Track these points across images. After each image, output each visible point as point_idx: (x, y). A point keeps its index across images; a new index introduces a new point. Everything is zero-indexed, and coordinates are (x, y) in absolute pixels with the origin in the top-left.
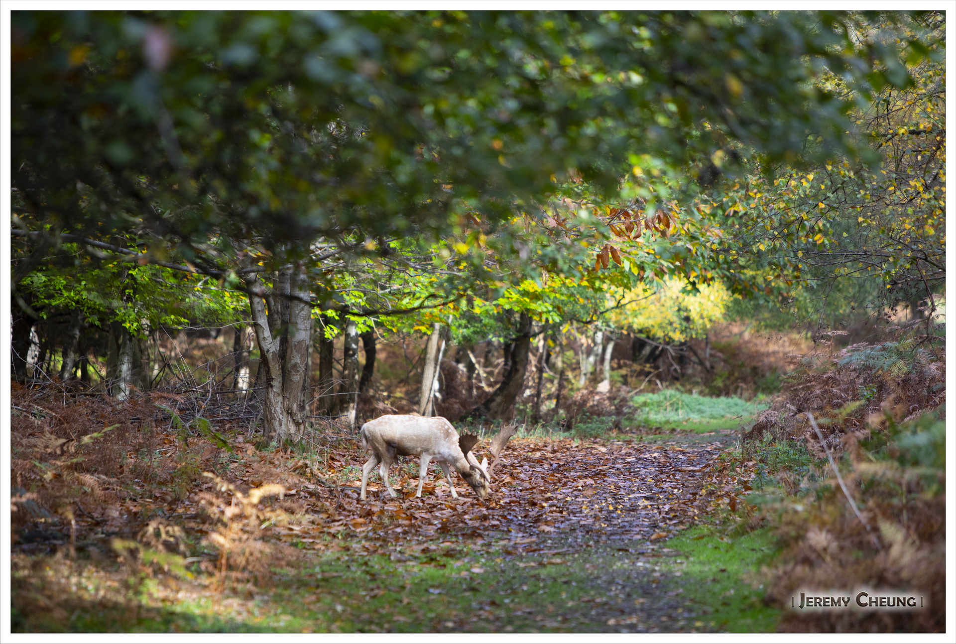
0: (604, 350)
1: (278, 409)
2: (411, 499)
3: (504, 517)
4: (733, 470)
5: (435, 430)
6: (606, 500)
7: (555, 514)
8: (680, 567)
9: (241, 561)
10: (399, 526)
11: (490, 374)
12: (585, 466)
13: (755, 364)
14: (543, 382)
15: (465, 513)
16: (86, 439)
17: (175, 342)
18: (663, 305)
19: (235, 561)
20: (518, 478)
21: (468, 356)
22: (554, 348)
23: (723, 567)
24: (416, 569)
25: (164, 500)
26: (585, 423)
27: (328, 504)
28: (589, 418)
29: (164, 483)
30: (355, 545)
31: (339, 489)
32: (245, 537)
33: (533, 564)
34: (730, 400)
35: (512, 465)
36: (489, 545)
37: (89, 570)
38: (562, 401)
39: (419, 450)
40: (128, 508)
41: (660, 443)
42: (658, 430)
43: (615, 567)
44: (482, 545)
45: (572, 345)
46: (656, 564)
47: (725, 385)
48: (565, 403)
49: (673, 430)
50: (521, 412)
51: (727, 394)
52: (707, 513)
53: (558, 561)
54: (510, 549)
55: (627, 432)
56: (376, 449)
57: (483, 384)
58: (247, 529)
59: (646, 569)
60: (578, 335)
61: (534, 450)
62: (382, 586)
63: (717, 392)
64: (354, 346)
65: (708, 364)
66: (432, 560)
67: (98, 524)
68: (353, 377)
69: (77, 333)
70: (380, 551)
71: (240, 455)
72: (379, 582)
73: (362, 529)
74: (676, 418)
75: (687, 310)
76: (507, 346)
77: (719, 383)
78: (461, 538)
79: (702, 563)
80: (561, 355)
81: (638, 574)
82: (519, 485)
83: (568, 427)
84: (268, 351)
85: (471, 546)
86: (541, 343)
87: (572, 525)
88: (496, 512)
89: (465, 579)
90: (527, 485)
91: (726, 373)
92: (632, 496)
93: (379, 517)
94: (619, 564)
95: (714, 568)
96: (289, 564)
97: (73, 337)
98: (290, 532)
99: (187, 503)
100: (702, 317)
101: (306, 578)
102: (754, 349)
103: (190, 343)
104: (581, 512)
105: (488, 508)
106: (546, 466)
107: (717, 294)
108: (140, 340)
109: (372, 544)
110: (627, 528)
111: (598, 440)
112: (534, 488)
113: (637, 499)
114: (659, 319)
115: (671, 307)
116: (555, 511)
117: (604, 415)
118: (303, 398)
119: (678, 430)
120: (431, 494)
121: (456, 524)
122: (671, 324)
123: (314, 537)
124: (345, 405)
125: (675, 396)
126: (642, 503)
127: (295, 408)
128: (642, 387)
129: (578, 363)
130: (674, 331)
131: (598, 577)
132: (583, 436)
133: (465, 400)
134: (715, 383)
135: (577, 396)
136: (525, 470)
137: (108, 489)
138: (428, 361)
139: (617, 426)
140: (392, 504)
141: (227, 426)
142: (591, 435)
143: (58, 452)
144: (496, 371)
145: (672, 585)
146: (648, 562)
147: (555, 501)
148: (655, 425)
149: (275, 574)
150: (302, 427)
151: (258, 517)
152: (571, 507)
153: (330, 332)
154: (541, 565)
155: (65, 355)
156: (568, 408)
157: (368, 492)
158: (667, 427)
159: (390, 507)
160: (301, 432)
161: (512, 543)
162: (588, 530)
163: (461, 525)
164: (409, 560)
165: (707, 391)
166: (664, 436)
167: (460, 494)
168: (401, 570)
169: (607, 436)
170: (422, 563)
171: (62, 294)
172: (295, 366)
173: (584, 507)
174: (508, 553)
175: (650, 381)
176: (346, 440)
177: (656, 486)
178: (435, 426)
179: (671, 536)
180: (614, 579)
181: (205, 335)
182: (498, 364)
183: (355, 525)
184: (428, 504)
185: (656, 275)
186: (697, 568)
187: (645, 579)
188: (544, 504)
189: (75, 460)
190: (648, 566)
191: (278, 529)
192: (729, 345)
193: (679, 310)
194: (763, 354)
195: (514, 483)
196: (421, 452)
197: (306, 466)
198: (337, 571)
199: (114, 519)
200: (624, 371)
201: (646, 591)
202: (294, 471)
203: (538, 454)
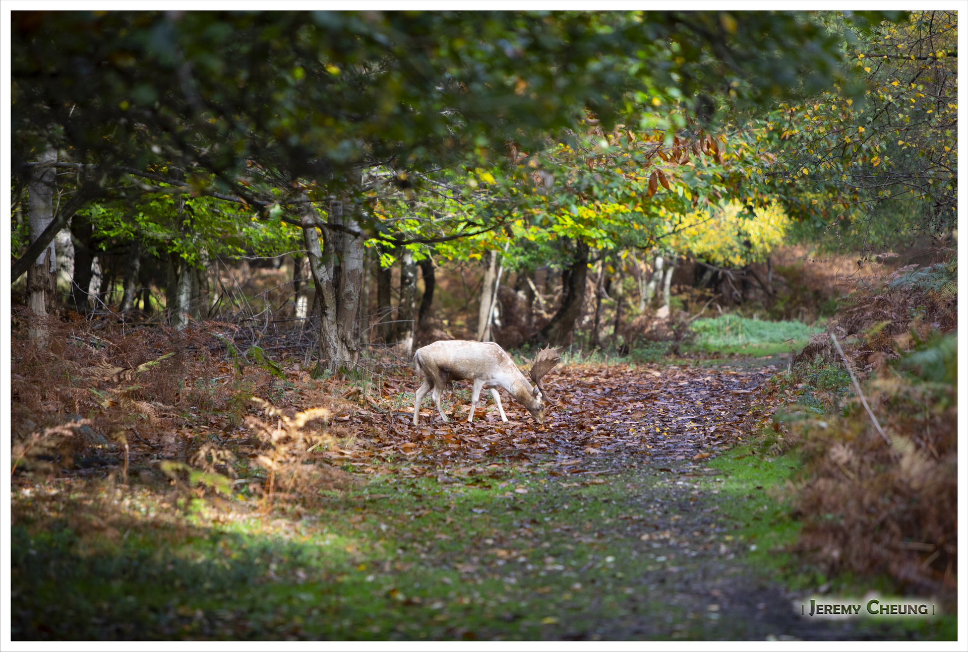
0: (665, 274)
1: (333, 337)
2: (462, 423)
3: (552, 440)
4: (783, 392)
5: (489, 355)
6: (654, 422)
7: (602, 437)
8: (719, 485)
9: (289, 483)
10: (449, 449)
11: (550, 301)
12: (638, 390)
13: (818, 287)
14: (601, 308)
15: (514, 436)
16: (142, 367)
17: (238, 273)
18: (723, 230)
19: (284, 483)
20: (569, 403)
21: (527, 283)
22: (614, 274)
23: (759, 485)
24: (461, 491)
25: (219, 427)
26: (642, 348)
27: (380, 429)
28: (646, 343)
29: (221, 410)
30: (404, 469)
31: (392, 415)
32: (293, 459)
33: (576, 484)
34: (791, 324)
35: (565, 390)
36: (535, 466)
37: (144, 493)
38: (621, 327)
39: (473, 374)
40: (184, 434)
41: (715, 367)
42: (717, 355)
43: (655, 486)
44: (528, 467)
45: (632, 271)
46: (695, 483)
47: (787, 309)
48: (623, 329)
49: (732, 355)
50: (579, 338)
51: (789, 318)
52: (751, 434)
53: (601, 481)
54: (555, 470)
55: (685, 357)
56: (428, 374)
57: (543, 312)
58: (295, 452)
59: (685, 487)
60: (638, 261)
61: (588, 375)
62: (427, 506)
63: (777, 316)
64: (410, 274)
65: (770, 289)
66: (478, 481)
67: (154, 449)
68: (410, 305)
69: (137, 264)
70: (428, 474)
71: (296, 383)
72: (424, 503)
73: (412, 453)
74: (735, 343)
75: (747, 234)
76: (565, 274)
77: (781, 307)
78: (507, 460)
79: (740, 482)
80: (621, 281)
81: (677, 492)
82: (570, 409)
83: (624, 351)
84: (322, 280)
85: (518, 468)
86: (600, 270)
87: (618, 447)
88: (544, 436)
89: (509, 499)
90: (577, 409)
91: (788, 297)
92: (679, 418)
93: (429, 441)
94: (660, 483)
95: (751, 486)
96: (337, 487)
97: (134, 268)
98: (341, 457)
99: (242, 429)
100: (762, 241)
101: (355, 499)
102: (818, 272)
103: (252, 273)
104: (628, 434)
105: (537, 432)
106: (599, 391)
107: (777, 218)
108: (198, 271)
109: (421, 467)
110: (672, 450)
111: (654, 365)
112: (583, 412)
113: (685, 421)
114: (719, 244)
115: (731, 232)
116: (603, 434)
117: (661, 340)
118: (357, 326)
119: (737, 354)
120: (482, 418)
121: (503, 447)
122: (731, 248)
123: (363, 461)
124: (403, 333)
125: (734, 320)
126: (690, 425)
127: (349, 336)
128: (702, 312)
129: (638, 289)
130: (734, 256)
131: (638, 496)
132: (639, 361)
133: (524, 327)
134: (776, 307)
135: (635, 321)
136: (578, 395)
137: (164, 416)
138: (485, 289)
139: (675, 351)
140: (443, 428)
141: (284, 355)
142: (647, 360)
143: (115, 380)
144: (556, 298)
145: (709, 503)
146: (688, 481)
147: (604, 425)
148: (714, 350)
149: (324, 496)
150: (356, 355)
151: (305, 441)
152: (618, 430)
153: (387, 261)
154: (584, 485)
155: (126, 286)
156: (626, 334)
157: (420, 418)
158: (725, 353)
159: (441, 432)
160: (356, 359)
161: (558, 465)
162: (633, 452)
163: (509, 448)
164: (456, 482)
165: (768, 315)
166: (721, 360)
167: (510, 418)
168: (447, 491)
169: (663, 361)
170: (467, 485)
171: (120, 225)
172: (349, 295)
173: (631, 429)
174: (553, 474)
175: (710, 307)
176: (402, 367)
177: (704, 408)
178: (488, 350)
179: (714, 456)
180: (653, 497)
181: (269, 264)
182: (558, 291)
183: (405, 449)
184: (479, 428)
185: (710, 200)
186: (735, 486)
187: (684, 497)
188: (592, 427)
189: (131, 388)
190: (687, 484)
191: (329, 454)
192: (793, 268)
193: (739, 234)
194: (827, 278)
195: (565, 407)
196: (475, 377)
197: (359, 392)
198: (385, 493)
199: (169, 445)
200: (684, 297)
201: (683, 508)
202: (347, 398)
203: (592, 379)
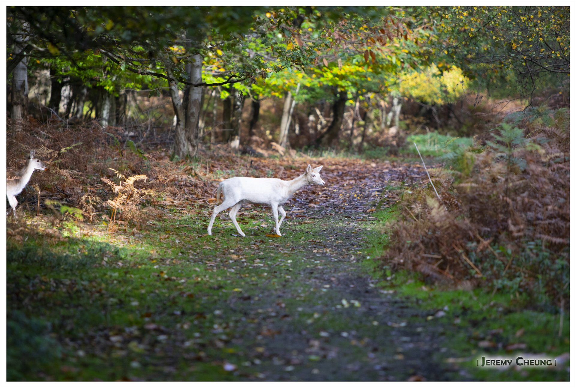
1: (183, 137)
6: (355, 191)
8: (372, 226)
9: (129, 216)
12: (358, 174)
16: (63, 150)
18: (431, 83)
21: (315, 111)
22: (368, 107)
27: (200, 190)
31: (210, 182)
32: (131, 203)
33: (296, 223)
43: (338, 225)
46: (360, 224)
47: (468, 131)
48: (367, 139)
49: (429, 156)
50: (340, 143)
53: (310, 221)
58: (133, 199)
59: (353, 226)
60: (380, 100)
61: (333, 165)
64: (239, 103)
65: (461, 119)
68: (238, 121)
74: (433, 149)
75: (445, 86)
76: (335, 106)
77: (465, 129)
81: (348, 229)
83: (363, 152)
86: (358, 104)
87: (329, 204)
89: (255, 230)
91: (470, 124)
92: (370, 190)
94: (341, 224)
98: (172, 204)
100: (454, 91)
101: (169, 227)
104: (338, 197)
106: (335, 174)
110: (358, 206)
113: (373, 191)
114: (428, 92)
115: (436, 84)
116: (324, 197)
117: (385, 146)
118: (197, 132)
119: (432, 156)
122: (436, 94)
123: (183, 207)
124: (233, 137)
126: (375, 193)
127: (192, 137)
128: (417, 131)
130: (438, 98)
131: (325, 230)
132: (368, 158)
134: (462, 129)
137: (76, 178)
138: (284, 113)
139: (395, 153)
141: (159, 147)
142: (374, 158)
145: (362, 235)
146: (357, 223)
147: (327, 192)
150: (196, 148)
151: (138, 193)
152: (334, 195)
153: (224, 95)
154: (300, 223)
156: (368, 142)
158: (425, 155)
160: (196, 150)
161: (291, 213)
162: (336, 207)
165: (456, 134)
168: (223, 224)
169: (383, 158)
172: (193, 114)
173: (341, 195)
175: (422, 128)
179: (379, 210)
180: (334, 231)
183: (209, 201)
186: (380, 227)
187: (350, 231)
188: (320, 193)
189: (57, 161)
190: (356, 225)
193: (441, 86)
197: (192, 169)
198: (187, 224)
199: (76, 194)
200: (408, 122)
201: (347, 237)
202: (185, 172)
203: (334, 167)
